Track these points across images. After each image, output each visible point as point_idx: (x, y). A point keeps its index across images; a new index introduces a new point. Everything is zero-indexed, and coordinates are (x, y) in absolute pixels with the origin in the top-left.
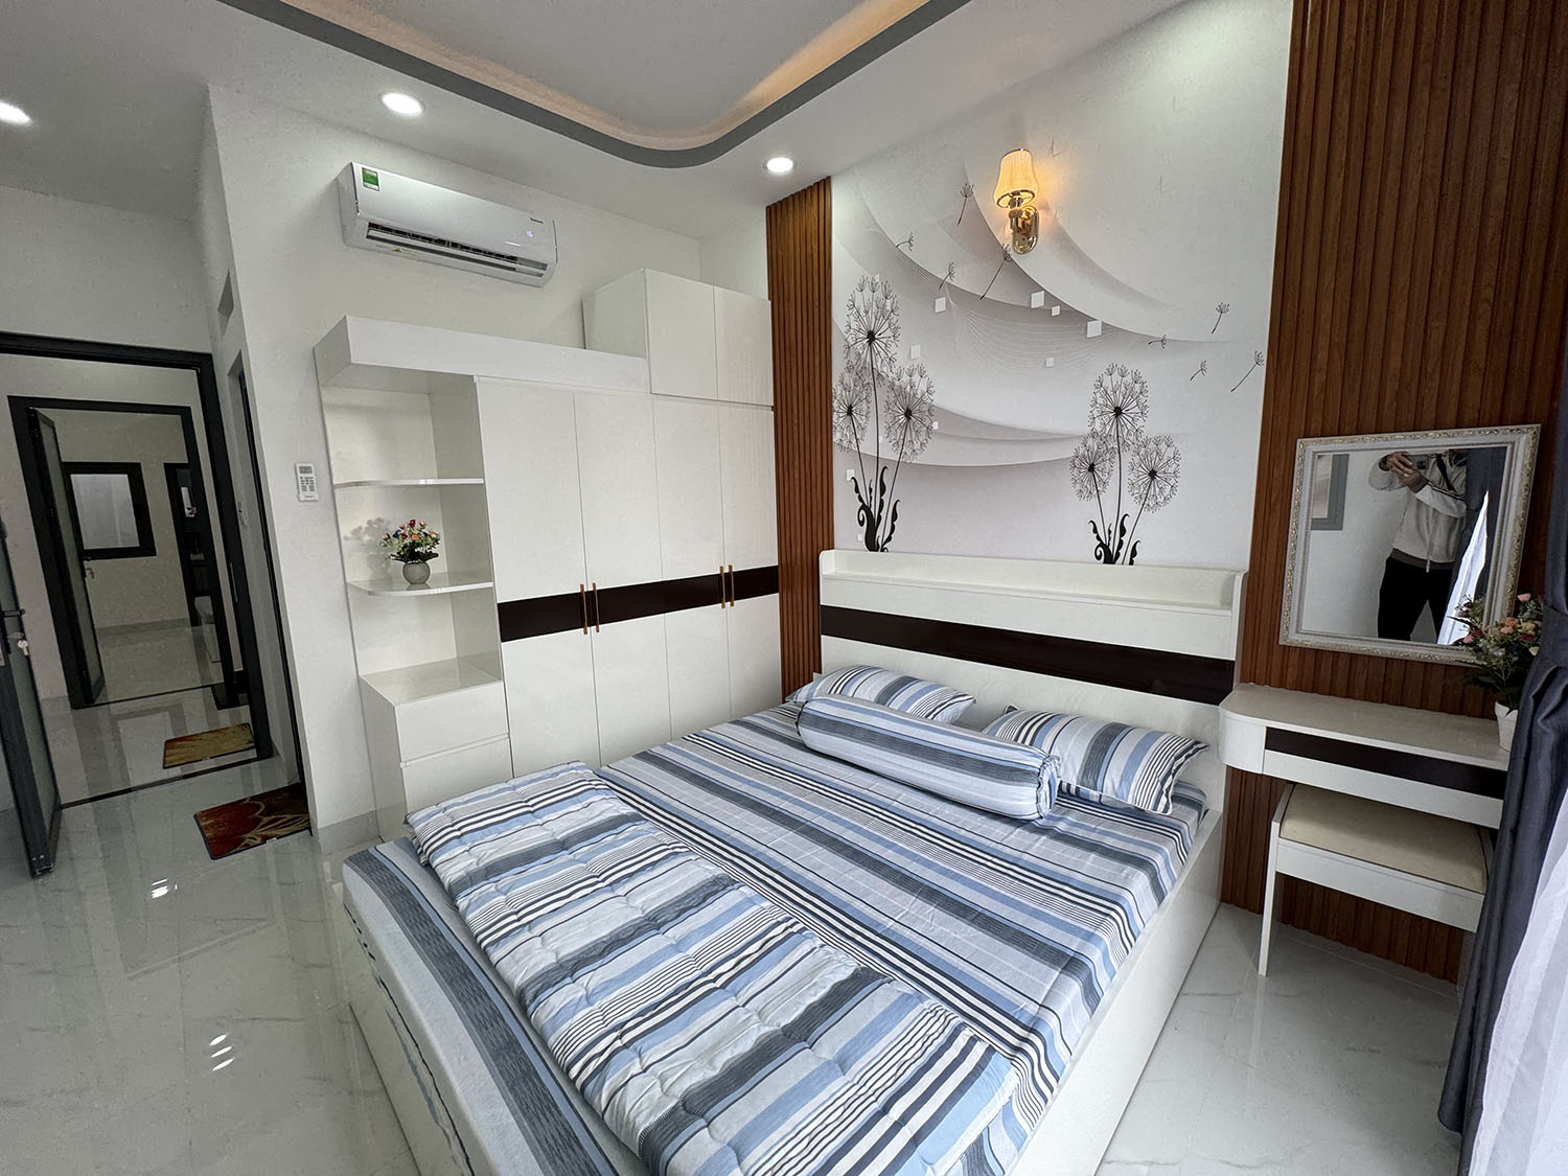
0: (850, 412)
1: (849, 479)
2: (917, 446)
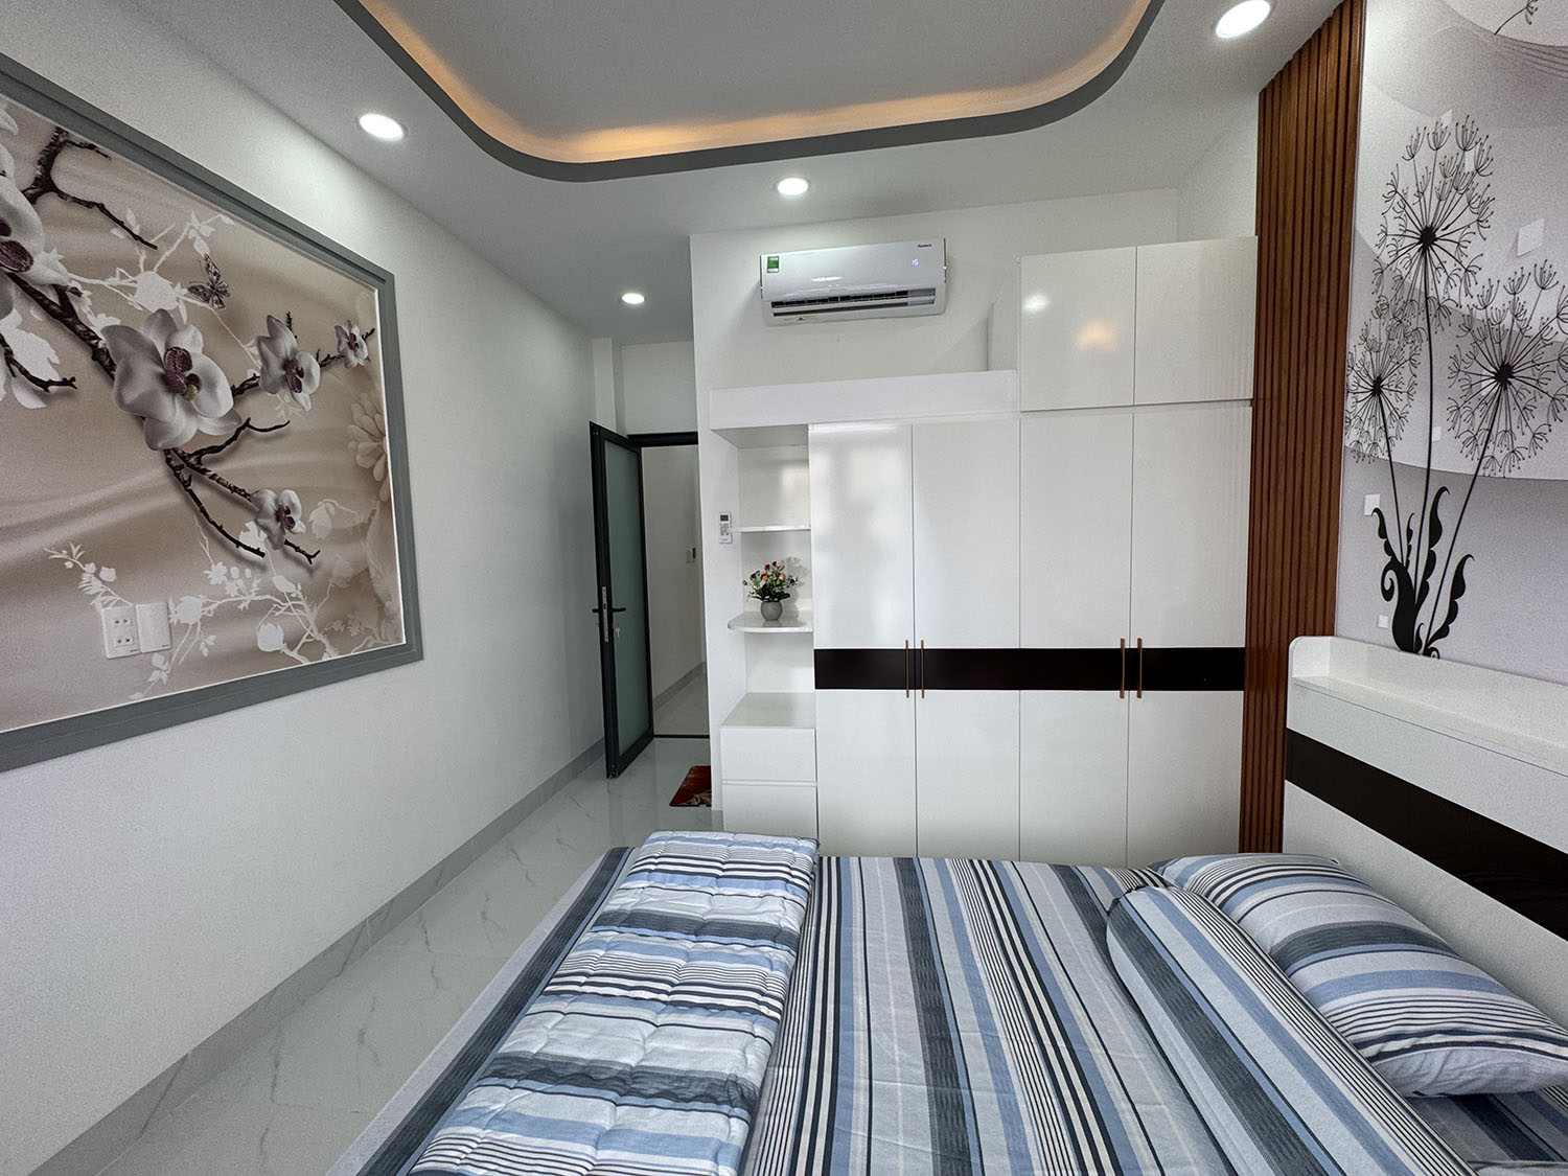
0: (1377, 389)
1: (1368, 511)
2: (1522, 440)
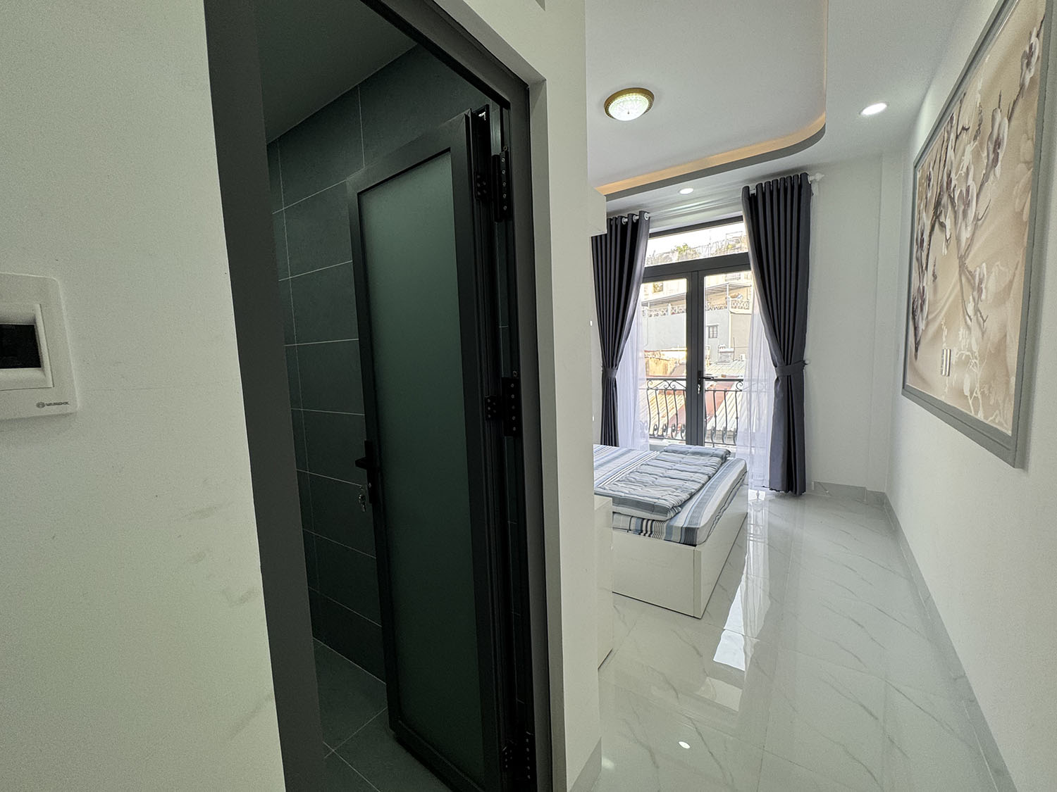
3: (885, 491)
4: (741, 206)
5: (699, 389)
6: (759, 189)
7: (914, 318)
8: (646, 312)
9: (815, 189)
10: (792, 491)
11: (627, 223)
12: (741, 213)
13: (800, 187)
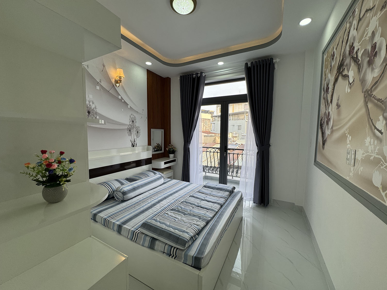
3: (303, 206)
4: (244, 73)
5: (225, 154)
6: (252, 64)
7: (322, 128)
8: (217, 119)
9: (276, 66)
10: (263, 204)
11: (195, 77)
12: (244, 76)
13: (270, 64)
